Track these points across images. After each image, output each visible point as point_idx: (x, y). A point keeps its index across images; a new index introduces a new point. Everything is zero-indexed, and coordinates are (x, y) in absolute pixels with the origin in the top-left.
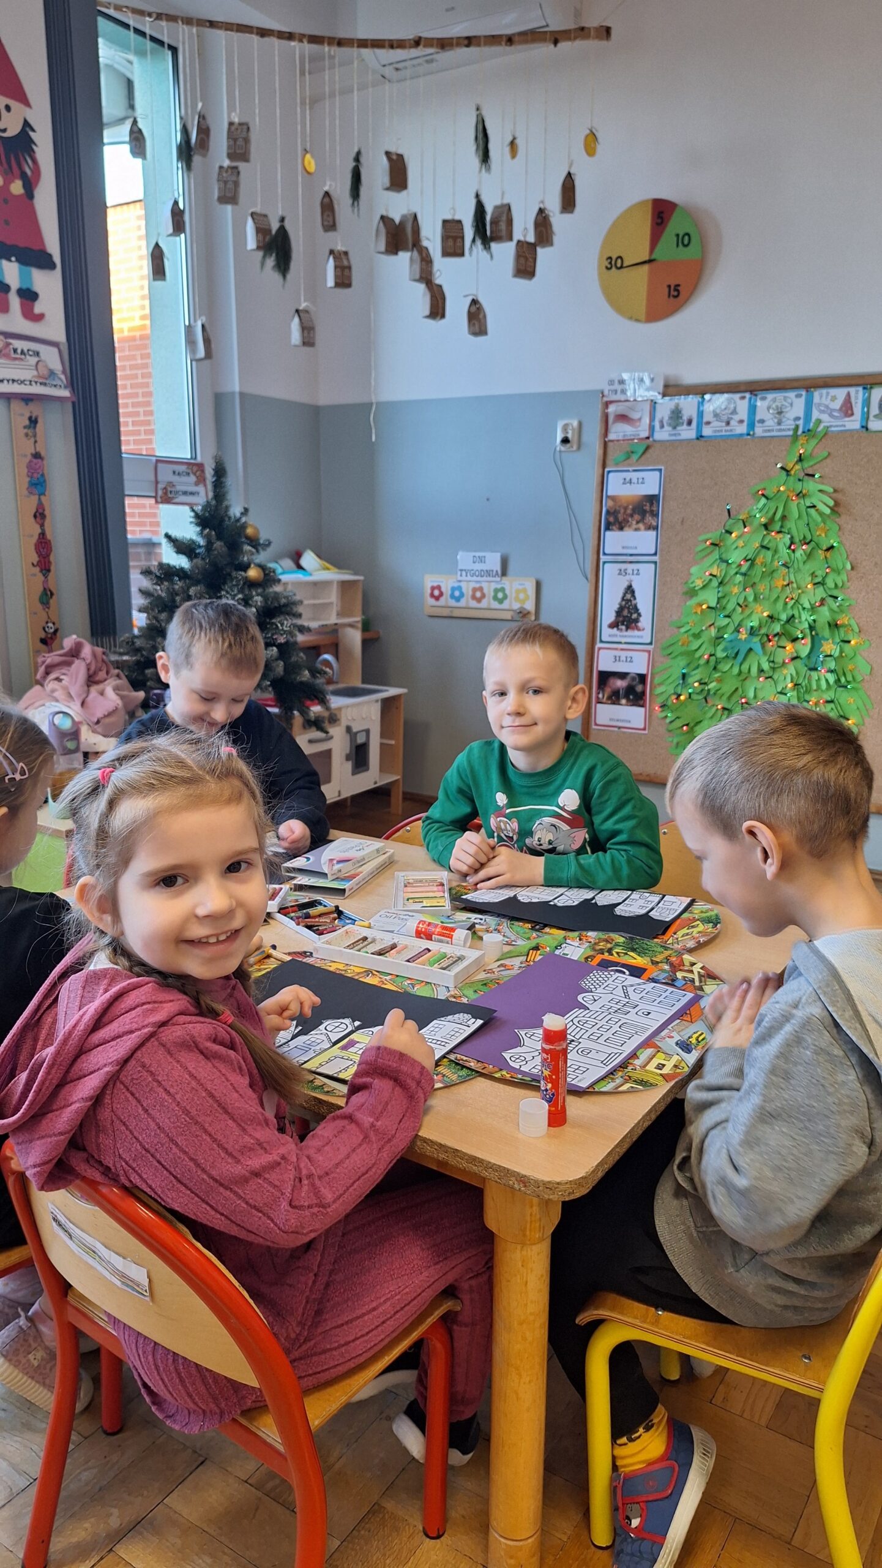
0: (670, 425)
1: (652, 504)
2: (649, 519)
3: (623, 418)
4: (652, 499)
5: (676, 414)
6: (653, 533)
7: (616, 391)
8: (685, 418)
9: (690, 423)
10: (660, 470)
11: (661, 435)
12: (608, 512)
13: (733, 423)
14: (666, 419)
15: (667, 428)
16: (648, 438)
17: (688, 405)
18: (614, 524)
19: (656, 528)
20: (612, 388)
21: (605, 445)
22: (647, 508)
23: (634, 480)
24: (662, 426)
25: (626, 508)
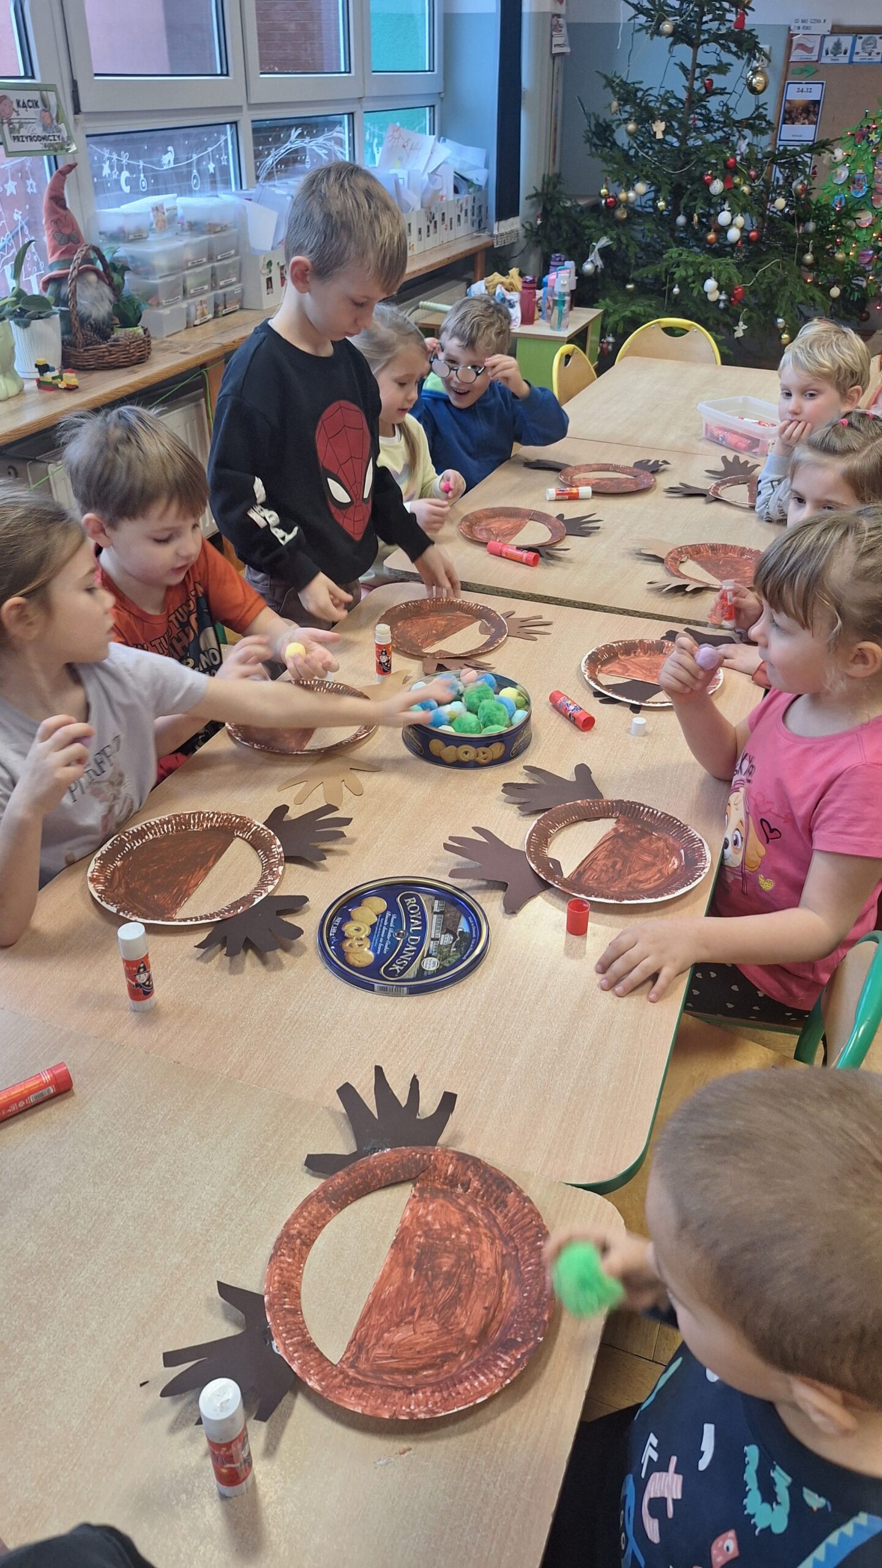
0: (832, 53)
1: (815, 107)
2: (812, 117)
3: (801, 46)
4: (816, 103)
5: (838, 45)
6: (814, 126)
7: (799, 28)
8: (843, 49)
9: (845, 53)
10: (822, 84)
11: (826, 60)
12: (785, 111)
13: (873, 54)
14: (830, 49)
15: (830, 55)
16: (817, 61)
17: (846, 41)
18: (789, 119)
19: (815, 123)
20: (797, 25)
21: (788, 63)
22: (812, 109)
23: (805, 90)
24: (827, 53)
25: (797, 109)
